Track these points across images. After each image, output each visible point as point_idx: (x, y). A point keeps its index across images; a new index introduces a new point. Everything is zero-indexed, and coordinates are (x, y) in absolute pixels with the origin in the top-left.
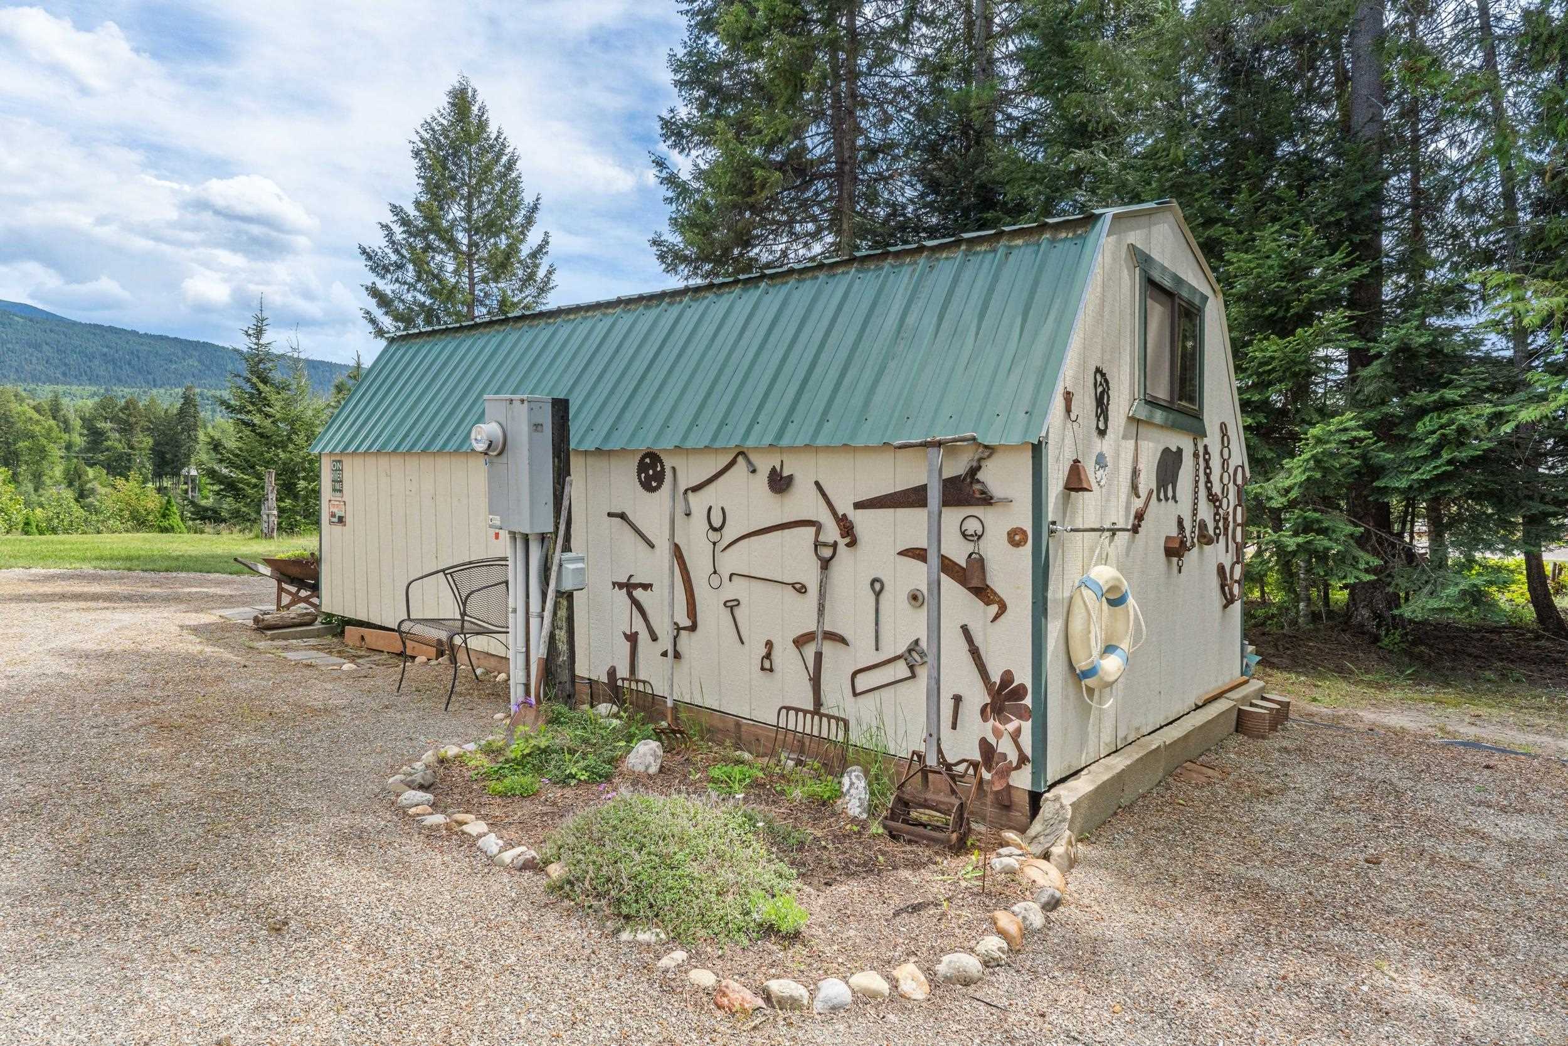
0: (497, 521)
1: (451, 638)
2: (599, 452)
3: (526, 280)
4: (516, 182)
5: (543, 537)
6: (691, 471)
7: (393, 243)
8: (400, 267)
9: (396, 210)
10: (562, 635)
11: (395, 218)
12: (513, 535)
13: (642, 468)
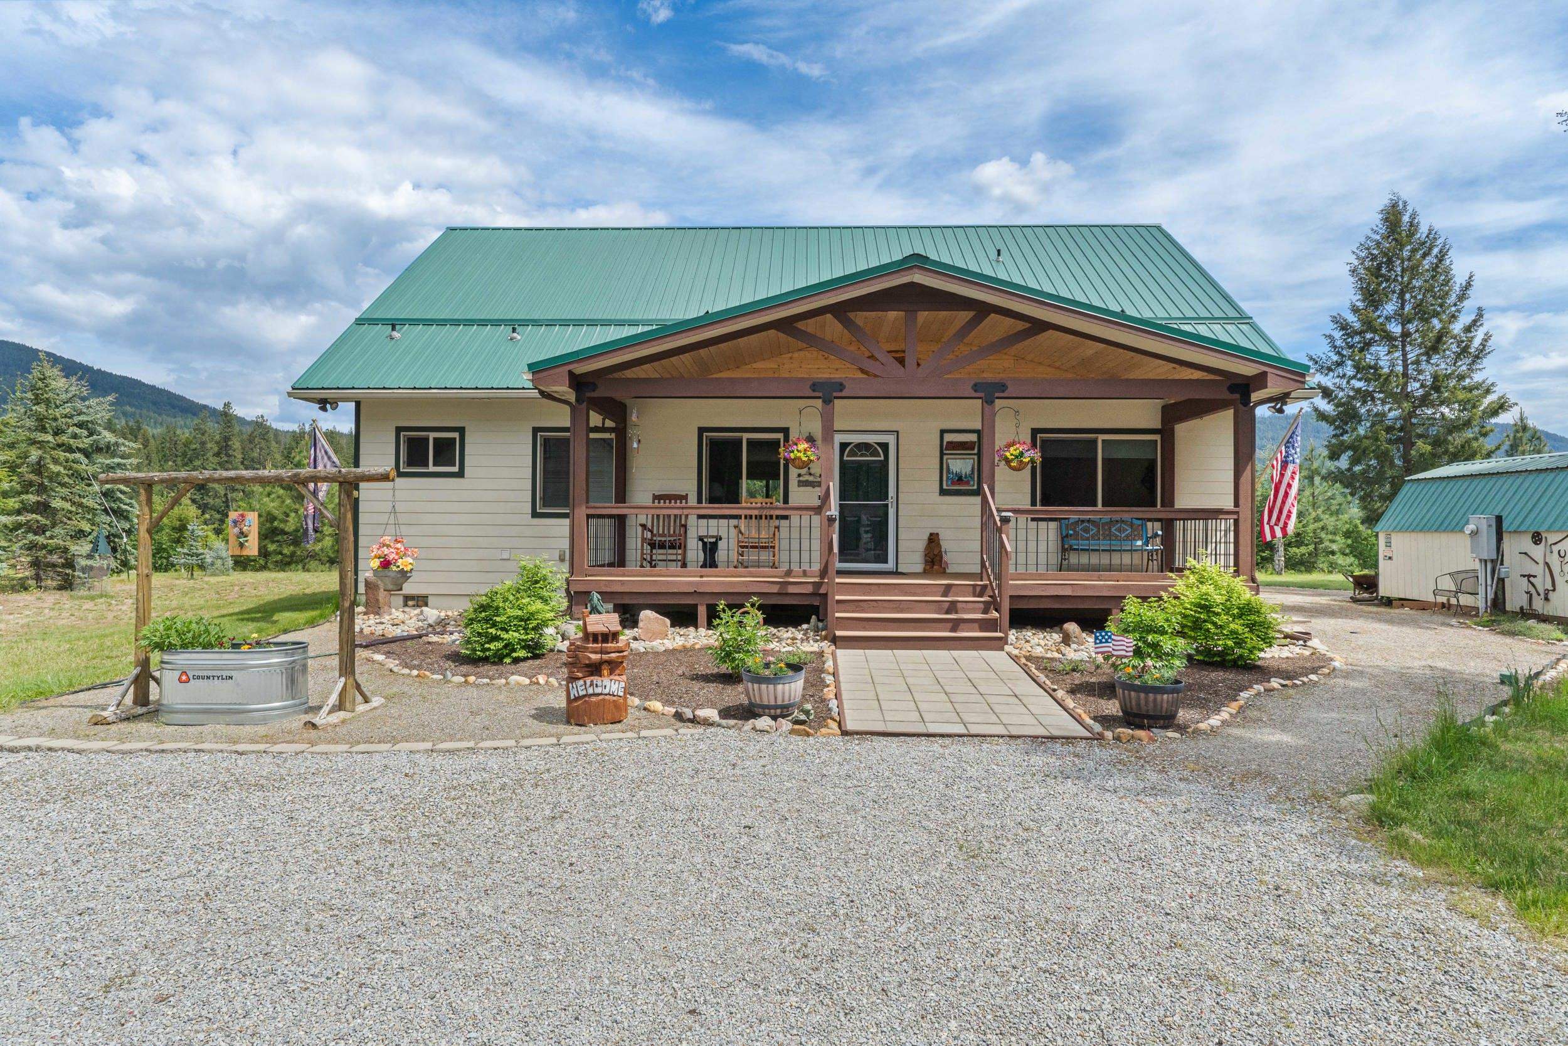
0: (1474, 555)
1: (1448, 600)
2: (1515, 532)
3: (1460, 354)
4: (1447, 271)
5: (1492, 561)
6: (1552, 538)
7: (1335, 347)
8: (1339, 364)
9: (1335, 320)
10: (1500, 593)
11: (1335, 326)
12: (1481, 560)
13: (1533, 537)
